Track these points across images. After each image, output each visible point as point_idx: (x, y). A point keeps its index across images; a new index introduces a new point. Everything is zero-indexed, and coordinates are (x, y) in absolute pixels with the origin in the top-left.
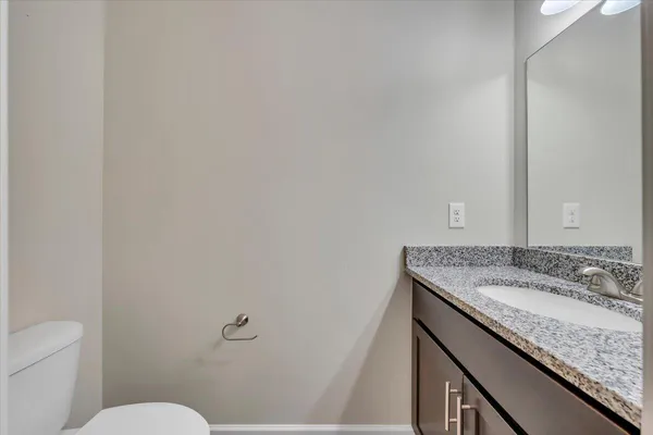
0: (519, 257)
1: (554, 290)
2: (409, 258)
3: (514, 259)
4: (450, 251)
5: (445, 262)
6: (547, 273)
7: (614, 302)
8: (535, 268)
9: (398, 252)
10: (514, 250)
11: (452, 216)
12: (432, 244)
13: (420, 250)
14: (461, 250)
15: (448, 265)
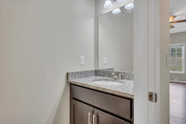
0: (97, 73)
1: (106, 80)
2: (69, 77)
3: (95, 73)
4: (81, 73)
5: (80, 77)
6: (103, 76)
7: (117, 80)
8: (100, 75)
9: (65, 75)
10: (96, 71)
11: (81, 61)
12: (76, 71)
13: (73, 73)
14: (83, 72)
15: (81, 77)
